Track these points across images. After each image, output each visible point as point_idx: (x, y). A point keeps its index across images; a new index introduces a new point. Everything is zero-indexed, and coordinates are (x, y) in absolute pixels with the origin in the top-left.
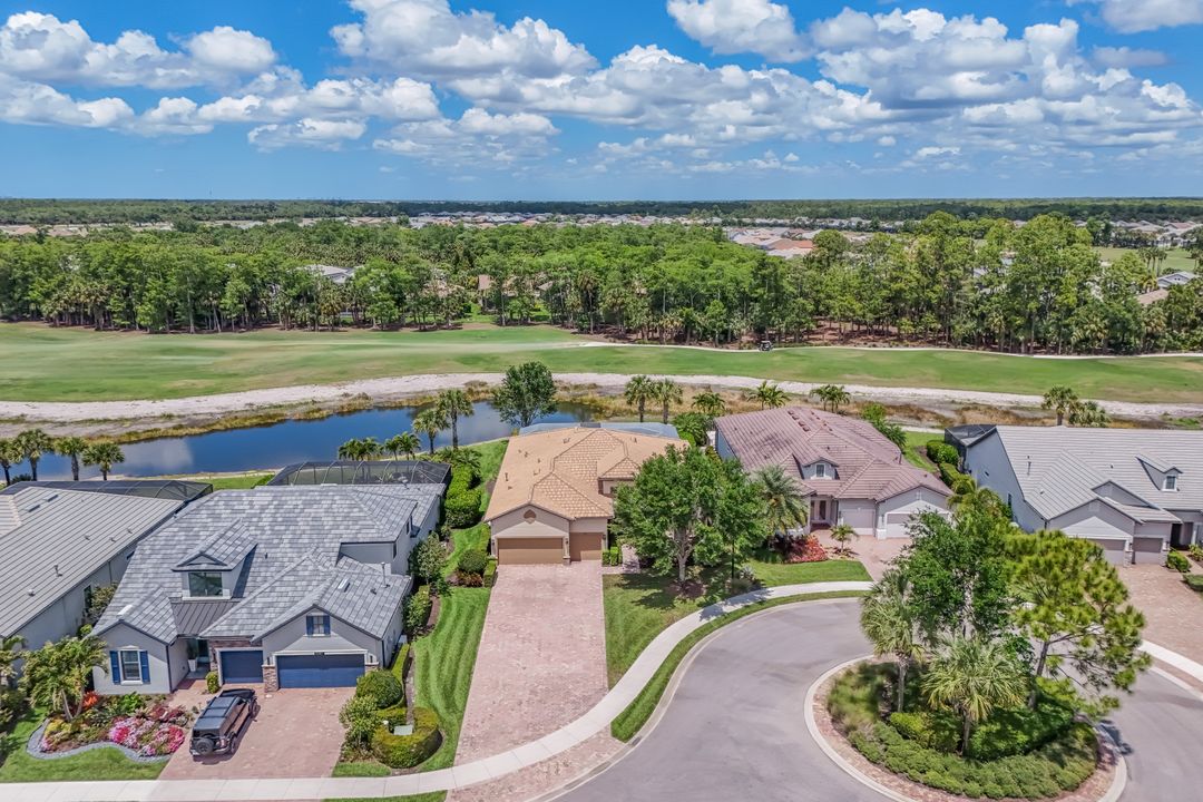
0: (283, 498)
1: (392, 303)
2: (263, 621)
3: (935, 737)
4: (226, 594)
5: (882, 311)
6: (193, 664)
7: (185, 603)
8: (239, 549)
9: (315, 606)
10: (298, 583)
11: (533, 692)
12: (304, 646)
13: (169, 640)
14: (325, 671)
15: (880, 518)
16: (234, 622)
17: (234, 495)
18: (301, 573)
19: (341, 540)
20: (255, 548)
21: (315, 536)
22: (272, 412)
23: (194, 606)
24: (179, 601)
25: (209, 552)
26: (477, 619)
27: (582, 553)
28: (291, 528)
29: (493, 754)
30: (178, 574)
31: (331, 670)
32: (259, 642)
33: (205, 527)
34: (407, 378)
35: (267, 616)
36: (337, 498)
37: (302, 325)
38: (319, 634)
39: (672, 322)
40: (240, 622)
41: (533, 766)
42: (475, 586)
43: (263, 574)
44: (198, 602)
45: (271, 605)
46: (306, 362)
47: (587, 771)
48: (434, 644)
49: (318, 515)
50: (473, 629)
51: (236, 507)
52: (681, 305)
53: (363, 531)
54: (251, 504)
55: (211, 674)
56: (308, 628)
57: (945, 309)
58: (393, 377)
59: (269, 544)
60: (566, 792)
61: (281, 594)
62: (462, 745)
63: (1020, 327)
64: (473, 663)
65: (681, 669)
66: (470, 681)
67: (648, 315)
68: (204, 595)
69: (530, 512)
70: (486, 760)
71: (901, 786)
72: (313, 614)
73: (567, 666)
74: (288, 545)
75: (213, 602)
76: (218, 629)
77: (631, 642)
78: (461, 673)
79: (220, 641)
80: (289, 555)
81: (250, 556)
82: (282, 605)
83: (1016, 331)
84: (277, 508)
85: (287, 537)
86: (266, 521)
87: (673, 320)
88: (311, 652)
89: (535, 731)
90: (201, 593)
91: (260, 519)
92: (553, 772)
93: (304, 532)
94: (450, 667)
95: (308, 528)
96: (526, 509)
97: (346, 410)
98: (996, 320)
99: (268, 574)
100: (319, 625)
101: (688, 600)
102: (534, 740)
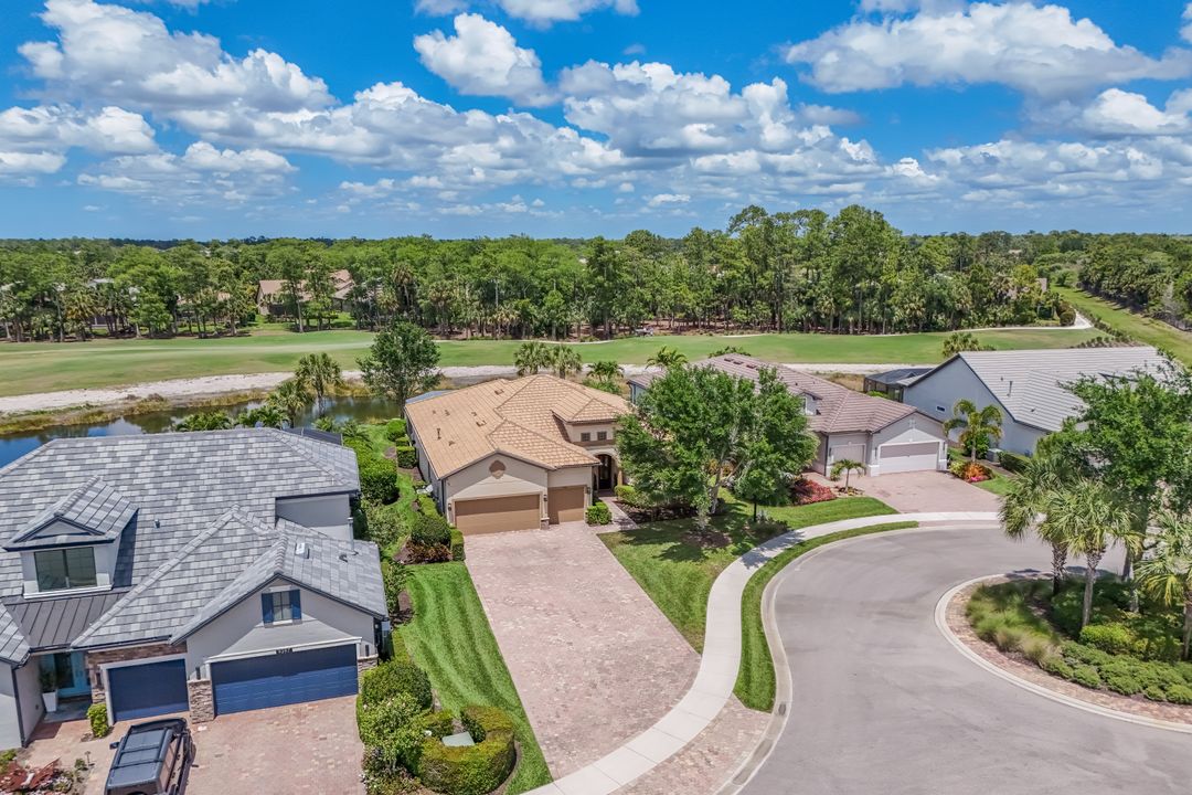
0: (166, 445)
1: (163, 306)
2: (181, 613)
3: (1153, 645)
4: (104, 581)
5: (713, 301)
6: (51, 700)
7: (29, 602)
8: (115, 514)
9: (279, 577)
10: (226, 555)
11: (601, 669)
12: (259, 642)
13: (18, 657)
14: (293, 678)
15: (873, 452)
16: (129, 620)
17: (79, 445)
18: (227, 540)
19: (275, 494)
20: (135, 515)
21: (231, 492)
22: (32, 418)
23: (46, 607)
24: (18, 600)
25: (70, 515)
26: (468, 596)
27: (560, 513)
28: (190, 483)
29: (602, 754)
30: (17, 554)
31: (301, 676)
32: (182, 645)
33: (40, 492)
34: (207, 379)
35: (186, 605)
36: (251, 440)
37: (40, 338)
38: (283, 620)
39: (507, 316)
40: (140, 618)
41: (670, 760)
42: (440, 561)
43: (157, 550)
44: (55, 599)
45: (189, 588)
46: (63, 367)
47: (748, 756)
48: (426, 631)
49: (230, 464)
50: (470, 607)
51: (87, 462)
52: (515, 297)
53: (305, 480)
54: (114, 457)
55: (95, 707)
56: (264, 614)
57: (776, 296)
58: (187, 378)
59: (157, 507)
60: (741, 787)
61: (202, 573)
62: (549, 750)
63: (848, 308)
64: (495, 645)
65: (768, 620)
66: (505, 667)
67: (479, 309)
68: (63, 586)
69: (497, 463)
70: (595, 764)
71: (1146, 709)
72: (273, 590)
73: (625, 634)
74: (191, 507)
75: (80, 597)
76: (103, 631)
77: (686, 600)
78: (485, 658)
79: (105, 651)
80: (196, 520)
81: (132, 524)
82: (207, 586)
83: (844, 313)
84: (160, 458)
85: (186, 497)
86: (144, 475)
87: (507, 313)
88: (270, 651)
89: (643, 716)
90: (57, 584)
91: (134, 475)
92: (702, 763)
93: (211, 488)
94: (466, 657)
95: (218, 481)
96: (492, 461)
97: (136, 413)
98: (826, 304)
99: (167, 549)
100: (282, 606)
101: (718, 549)
102: (646, 728)
